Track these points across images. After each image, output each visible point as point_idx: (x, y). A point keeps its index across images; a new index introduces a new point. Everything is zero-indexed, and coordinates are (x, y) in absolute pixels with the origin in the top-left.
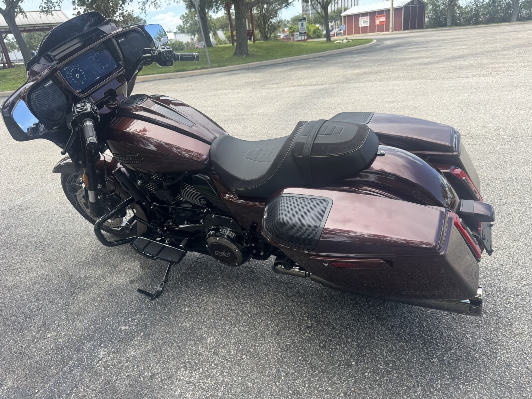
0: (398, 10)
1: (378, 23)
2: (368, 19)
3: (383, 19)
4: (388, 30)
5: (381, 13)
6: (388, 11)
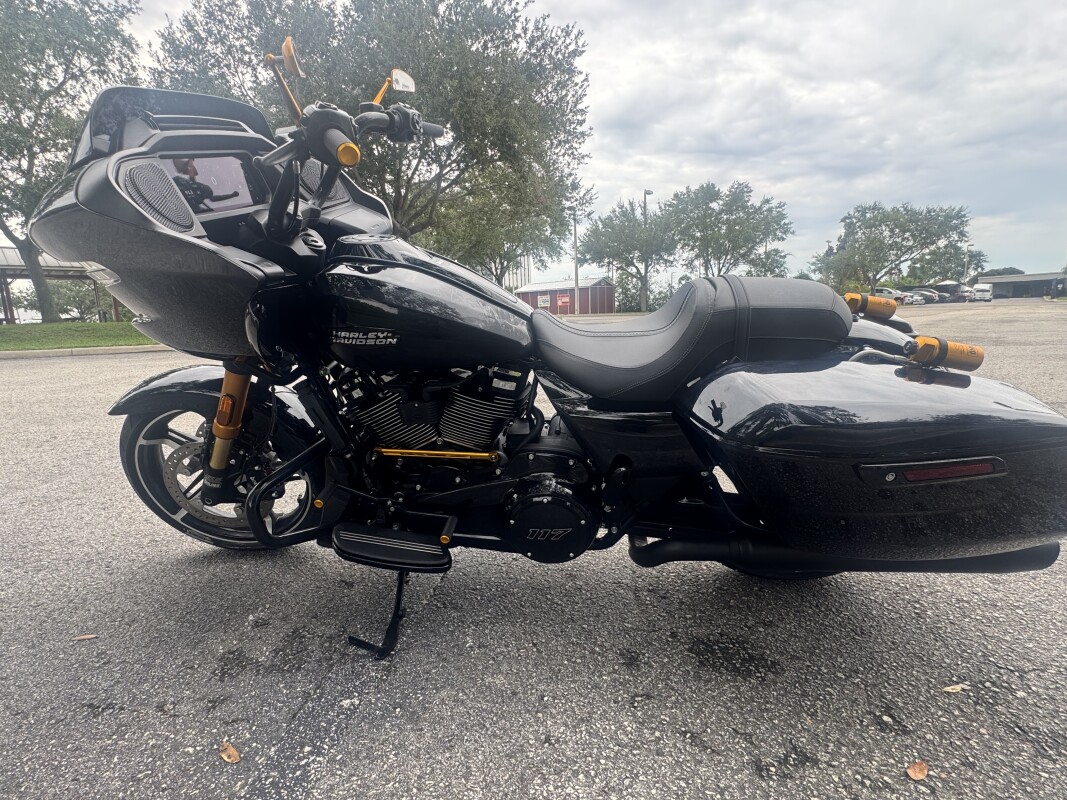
0: (583, 290)
1: (560, 303)
2: (548, 298)
3: (567, 299)
4: (573, 312)
5: (563, 292)
6: (572, 291)
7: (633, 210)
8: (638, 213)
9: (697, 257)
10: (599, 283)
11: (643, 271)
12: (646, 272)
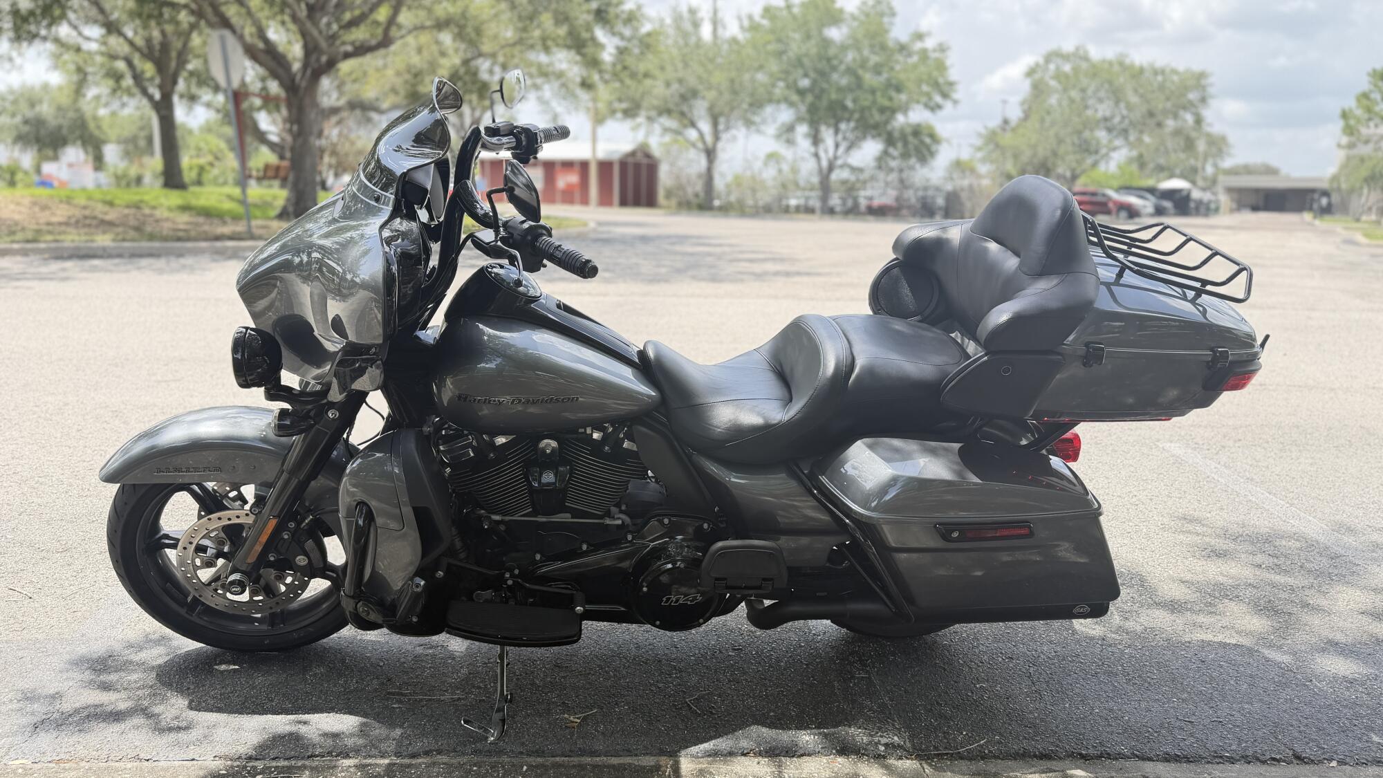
0: (605, 167)
1: (559, 185)
3: (573, 178)
4: (585, 201)
5: (568, 165)
6: (584, 165)
7: (696, 25)
8: (706, 32)
9: (800, 119)
10: (633, 154)
11: (709, 139)
12: (717, 137)
